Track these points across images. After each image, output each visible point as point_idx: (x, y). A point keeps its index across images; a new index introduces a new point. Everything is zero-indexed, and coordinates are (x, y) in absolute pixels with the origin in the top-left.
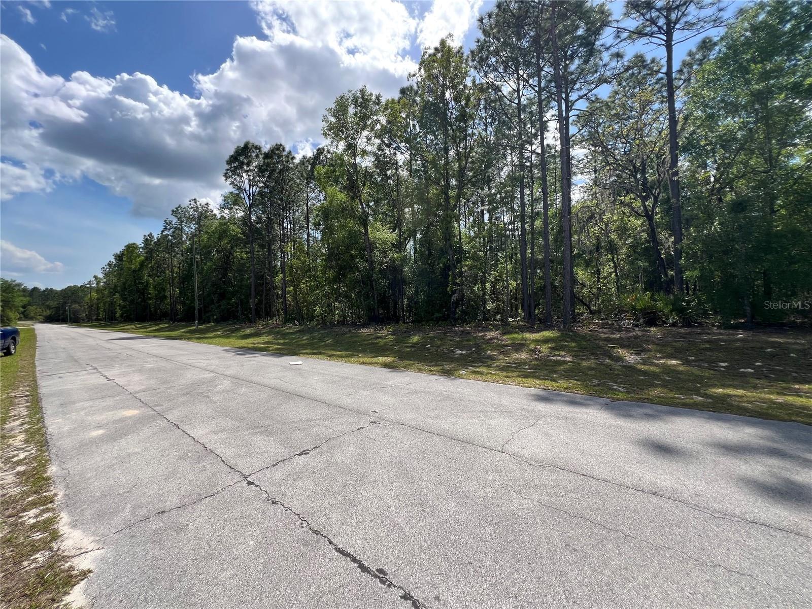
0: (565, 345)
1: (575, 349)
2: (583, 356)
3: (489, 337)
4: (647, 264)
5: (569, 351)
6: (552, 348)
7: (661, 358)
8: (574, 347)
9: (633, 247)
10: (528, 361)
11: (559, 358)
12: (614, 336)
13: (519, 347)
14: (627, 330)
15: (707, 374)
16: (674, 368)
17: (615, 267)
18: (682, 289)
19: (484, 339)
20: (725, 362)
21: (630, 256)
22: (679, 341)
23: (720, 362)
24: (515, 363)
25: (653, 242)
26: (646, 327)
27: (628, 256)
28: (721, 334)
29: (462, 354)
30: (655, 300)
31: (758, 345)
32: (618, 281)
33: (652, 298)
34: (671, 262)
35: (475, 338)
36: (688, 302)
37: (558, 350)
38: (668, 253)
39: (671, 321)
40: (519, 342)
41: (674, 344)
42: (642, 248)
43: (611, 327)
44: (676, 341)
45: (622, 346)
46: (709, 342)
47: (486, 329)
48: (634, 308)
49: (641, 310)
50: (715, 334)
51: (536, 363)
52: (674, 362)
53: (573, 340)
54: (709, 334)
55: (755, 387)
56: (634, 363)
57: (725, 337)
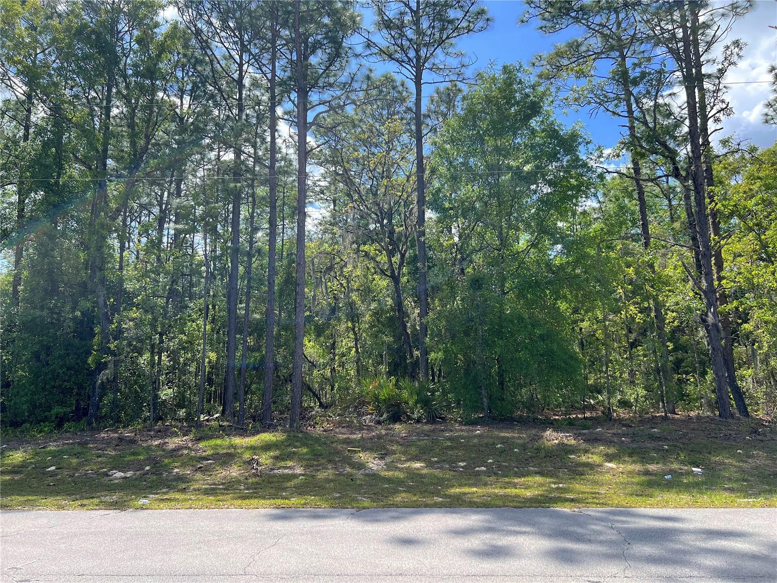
0: (294, 453)
1: (307, 457)
2: (317, 466)
3: (171, 446)
4: (392, 339)
5: (300, 460)
6: (276, 458)
7: (405, 461)
8: (306, 454)
9: (376, 314)
10: (242, 479)
11: (286, 471)
12: (354, 436)
13: (226, 458)
14: (369, 428)
15: (448, 476)
16: (418, 472)
17: (356, 340)
18: (427, 375)
19: (164, 450)
20: (464, 461)
21: (374, 326)
22: (423, 440)
23: (459, 462)
24: (223, 484)
25: (399, 311)
26: (389, 424)
27: (371, 327)
28: (462, 431)
29: (126, 478)
30: (399, 388)
31: (491, 441)
32: (359, 359)
33: (396, 385)
34: (417, 340)
35: (149, 448)
36: (433, 391)
37: (283, 460)
38: (413, 326)
39: (415, 416)
40: (225, 451)
41: (419, 443)
42: (387, 317)
43: (349, 426)
44: (419, 440)
45: (365, 449)
46: (450, 439)
47: (164, 433)
48: (376, 398)
49: (385, 400)
50: (457, 431)
51: (254, 480)
52: (418, 465)
53: (304, 445)
54: (451, 431)
55: (485, 485)
56: (377, 470)
57: (465, 434)
